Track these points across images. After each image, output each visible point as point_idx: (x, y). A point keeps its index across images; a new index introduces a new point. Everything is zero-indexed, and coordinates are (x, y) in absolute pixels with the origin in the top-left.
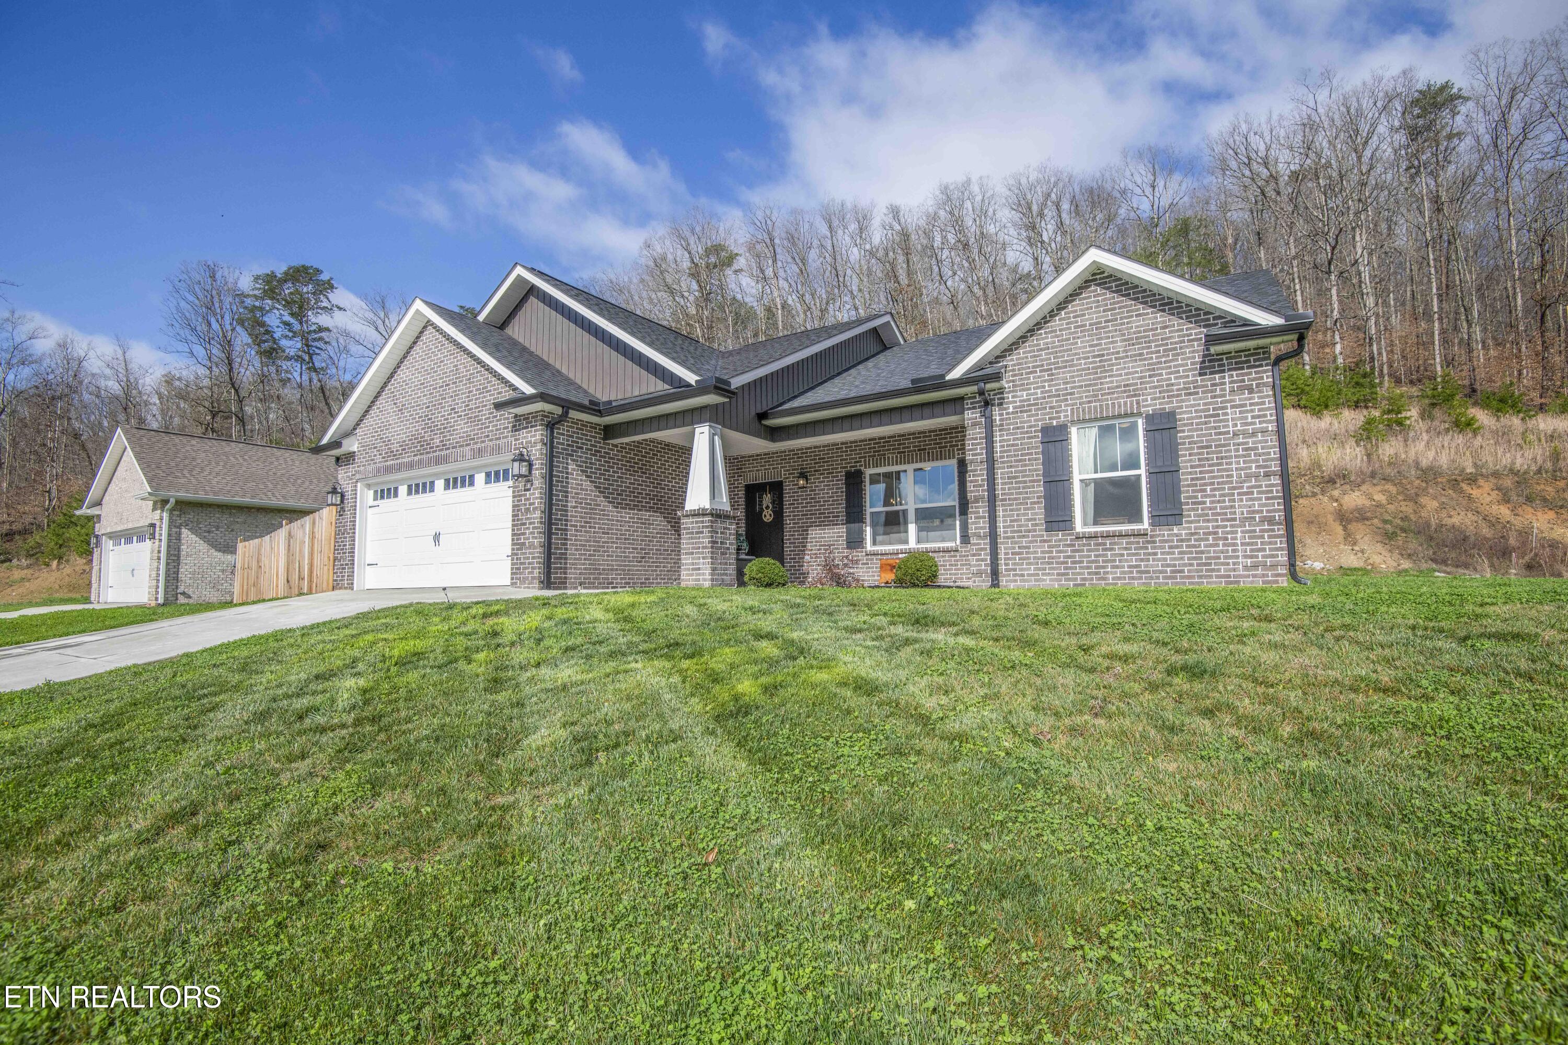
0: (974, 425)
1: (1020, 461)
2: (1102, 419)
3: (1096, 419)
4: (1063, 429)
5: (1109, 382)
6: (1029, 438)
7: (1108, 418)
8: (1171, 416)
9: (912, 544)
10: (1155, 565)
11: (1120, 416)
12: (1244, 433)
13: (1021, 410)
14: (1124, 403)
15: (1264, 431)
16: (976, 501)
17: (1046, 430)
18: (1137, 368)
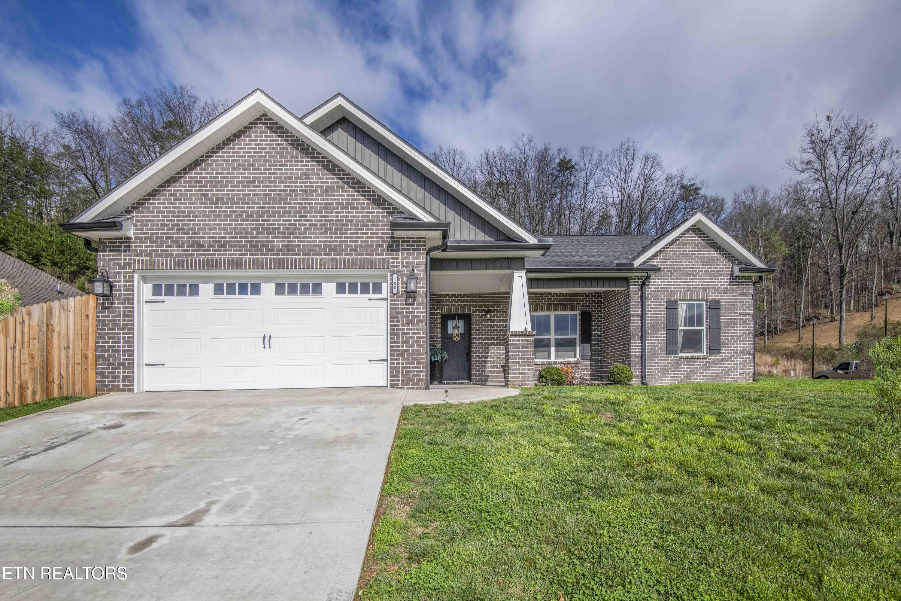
0: (635, 294)
1: (656, 317)
2: (690, 300)
3: (687, 300)
4: (676, 302)
5: (696, 282)
6: (661, 305)
7: (692, 300)
8: (718, 302)
9: (553, 359)
10: (710, 373)
11: (697, 300)
12: (743, 314)
13: (657, 290)
14: (701, 294)
15: (749, 314)
16: (634, 337)
17: (668, 302)
18: (706, 277)
